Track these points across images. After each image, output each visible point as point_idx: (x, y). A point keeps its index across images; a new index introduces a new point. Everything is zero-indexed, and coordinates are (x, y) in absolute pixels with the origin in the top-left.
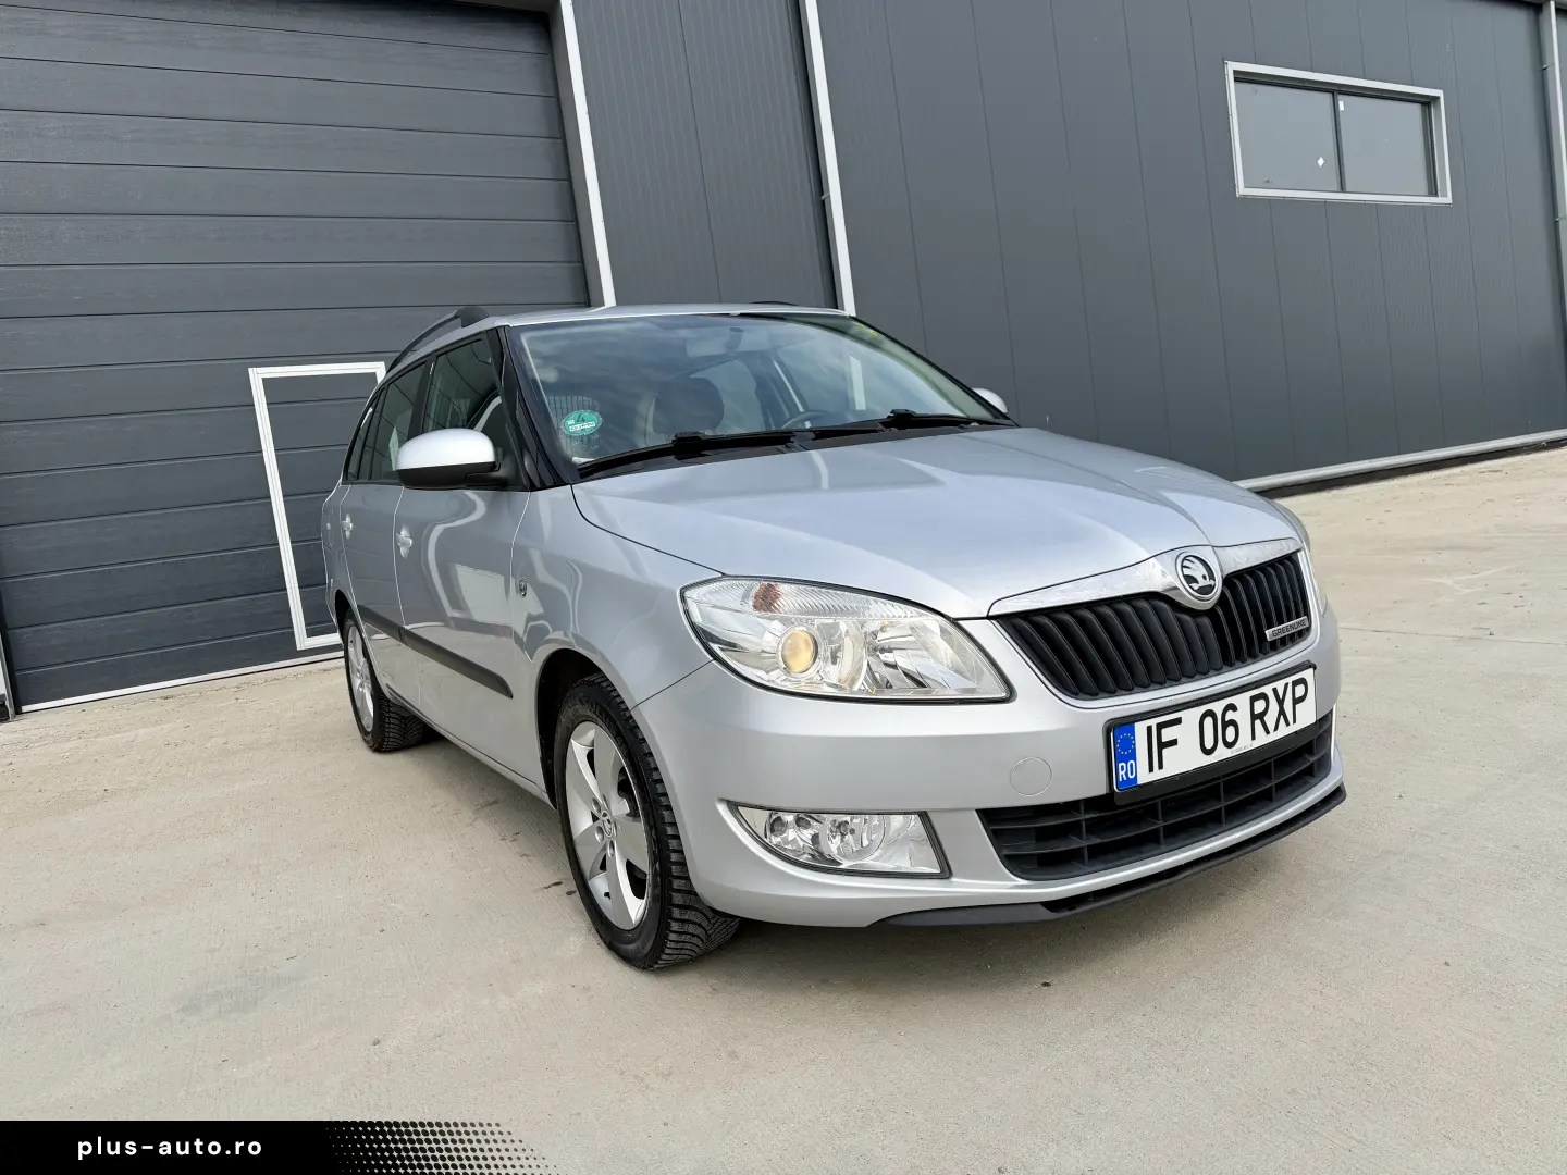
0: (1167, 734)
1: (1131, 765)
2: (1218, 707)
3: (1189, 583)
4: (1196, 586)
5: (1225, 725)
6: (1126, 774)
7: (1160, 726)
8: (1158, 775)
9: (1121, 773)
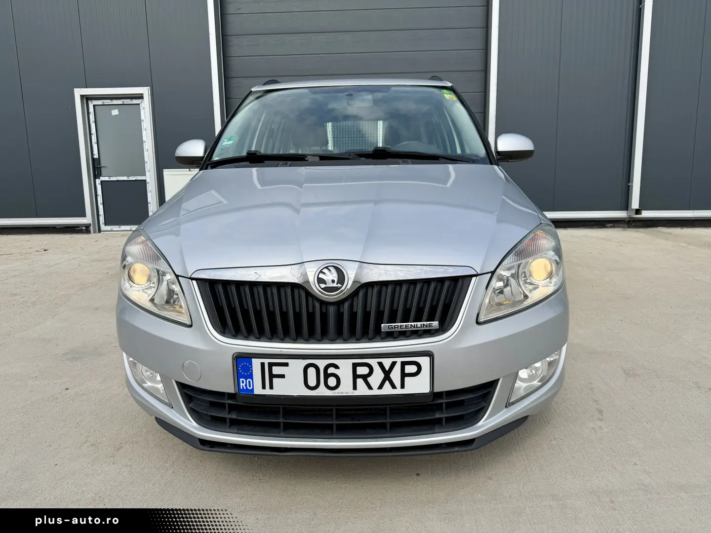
0: (276, 370)
1: (249, 381)
2: (322, 364)
3: (318, 283)
4: (323, 286)
5: (327, 376)
6: (246, 385)
7: (271, 365)
8: (267, 392)
9: (241, 384)
